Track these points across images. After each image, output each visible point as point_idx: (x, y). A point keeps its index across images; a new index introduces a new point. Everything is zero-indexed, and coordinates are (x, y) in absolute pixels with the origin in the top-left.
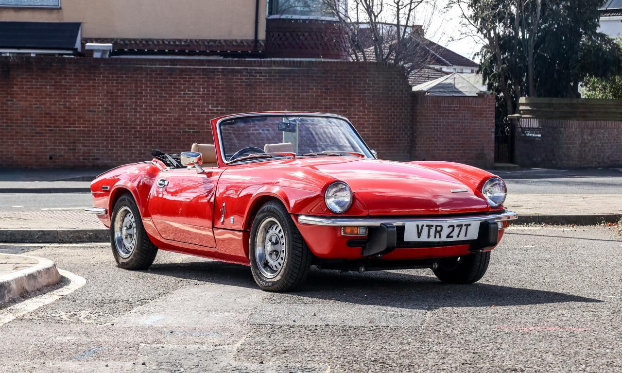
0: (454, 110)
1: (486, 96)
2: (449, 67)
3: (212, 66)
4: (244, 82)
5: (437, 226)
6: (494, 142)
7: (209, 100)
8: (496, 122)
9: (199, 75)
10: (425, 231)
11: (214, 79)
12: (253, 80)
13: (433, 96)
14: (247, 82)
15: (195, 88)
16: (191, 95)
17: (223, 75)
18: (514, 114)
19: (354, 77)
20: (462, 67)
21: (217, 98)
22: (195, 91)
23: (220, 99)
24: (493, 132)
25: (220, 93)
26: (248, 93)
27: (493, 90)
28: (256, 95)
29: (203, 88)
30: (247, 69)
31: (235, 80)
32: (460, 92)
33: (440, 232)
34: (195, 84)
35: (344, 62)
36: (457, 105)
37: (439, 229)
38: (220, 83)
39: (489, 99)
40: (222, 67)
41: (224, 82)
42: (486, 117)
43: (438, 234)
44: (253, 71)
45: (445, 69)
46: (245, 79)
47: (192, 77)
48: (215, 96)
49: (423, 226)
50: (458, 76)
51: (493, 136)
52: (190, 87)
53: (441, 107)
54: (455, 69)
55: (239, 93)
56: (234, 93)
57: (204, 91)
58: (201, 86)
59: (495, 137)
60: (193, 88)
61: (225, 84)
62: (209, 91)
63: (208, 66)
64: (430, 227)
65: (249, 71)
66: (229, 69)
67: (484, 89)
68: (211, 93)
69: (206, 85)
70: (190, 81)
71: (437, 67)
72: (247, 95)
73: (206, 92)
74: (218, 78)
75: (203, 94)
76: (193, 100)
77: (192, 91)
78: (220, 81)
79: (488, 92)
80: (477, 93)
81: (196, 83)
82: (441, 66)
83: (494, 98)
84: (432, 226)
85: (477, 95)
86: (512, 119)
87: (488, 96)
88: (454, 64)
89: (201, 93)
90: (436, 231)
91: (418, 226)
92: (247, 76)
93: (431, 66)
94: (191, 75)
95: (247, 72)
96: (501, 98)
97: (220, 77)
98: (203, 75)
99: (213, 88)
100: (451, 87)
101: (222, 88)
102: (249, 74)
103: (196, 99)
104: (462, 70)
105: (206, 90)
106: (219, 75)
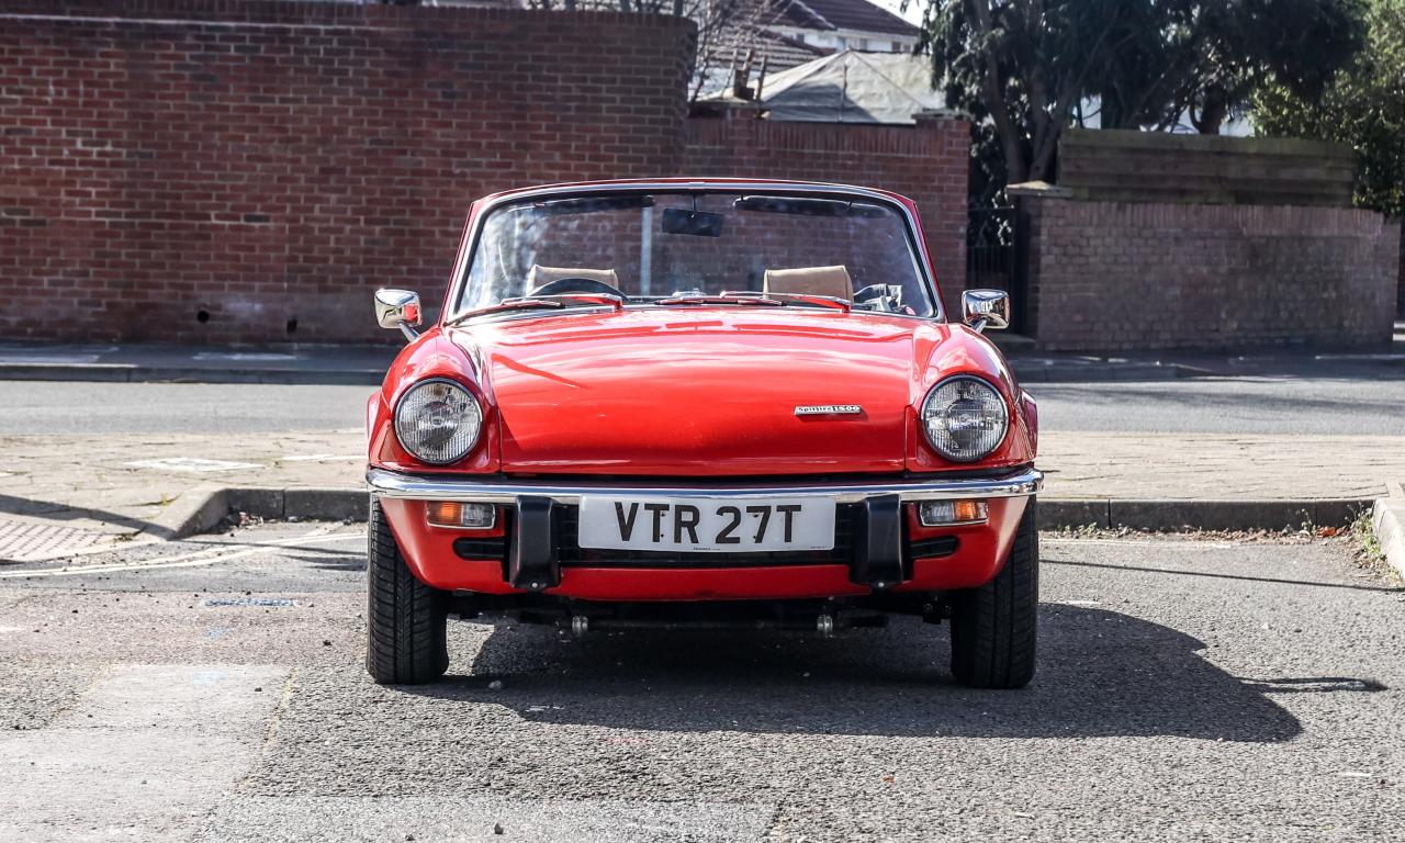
0: (844, 166)
1: (940, 125)
2: (826, 32)
3: (85, 14)
4: (187, 67)
5: (680, 509)
6: (963, 267)
7: (74, 124)
8: (971, 206)
9: (46, 42)
10: (644, 520)
11: (92, 55)
12: (218, 63)
13: (780, 122)
14: (197, 67)
15: (33, 82)
16: (19, 106)
17: (118, 45)
18: (1026, 180)
19: (535, 58)
20: (865, 35)
21: (100, 115)
22: (30, 93)
23: (111, 121)
24: (961, 236)
25: (111, 102)
26: (201, 104)
27: (961, 107)
28: (226, 109)
29: (56, 84)
30: (198, 28)
31: (158, 61)
32: (861, 112)
33: (691, 526)
34: (29, 72)
35: (503, 11)
36: (851, 152)
37: (687, 517)
38: (112, 68)
39: (951, 134)
40: (118, 20)
41: (124, 66)
42: (940, 189)
43: (685, 531)
44: (217, 34)
45: (812, 38)
46: (192, 57)
47: (23, 46)
48: (95, 111)
49: (635, 506)
50: (856, 61)
51: (962, 247)
52: (15, 81)
53: (802, 155)
54: (842, 39)
55: (171, 102)
56: (157, 100)
57: (59, 93)
58: (51, 79)
59: (969, 253)
60: (25, 82)
61: (126, 72)
62: (75, 93)
63: (73, 13)
64: (658, 510)
65: (204, 33)
66: (138, 25)
67: (937, 101)
68: (81, 100)
69: (65, 76)
70: (14, 61)
71: (791, 32)
72: (197, 108)
73: (65, 96)
74: (103, 55)
75: (56, 102)
76: (24, 122)
77: (20, 92)
78: (112, 61)
79: (947, 112)
80: (914, 116)
81: (35, 69)
82: (801, 31)
83: (966, 130)
84: (666, 507)
85: (914, 122)
86: (1018, 198)
87: (947, 124)
88: (839, 24)
89: (49, 99)
90: (679, 524)
91: (619, 506)
92: (198, 47)
93: (774, 29)
94: (16, 42)
95: (198, 37)
96: (987, 130)
97: (112, 49)
98: (57, 42)
99: (87, 84)
100: (835, 98)
101: (117, 85)
102: (202, 43)
103: (34, 117)
104: (865, 41)
105: (65, 91)
106: (107, 44)
